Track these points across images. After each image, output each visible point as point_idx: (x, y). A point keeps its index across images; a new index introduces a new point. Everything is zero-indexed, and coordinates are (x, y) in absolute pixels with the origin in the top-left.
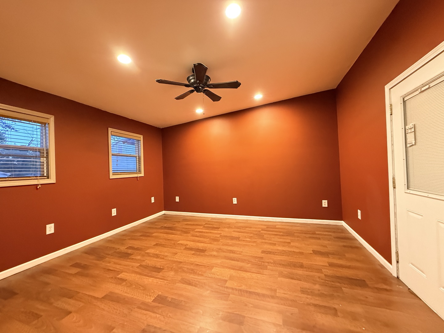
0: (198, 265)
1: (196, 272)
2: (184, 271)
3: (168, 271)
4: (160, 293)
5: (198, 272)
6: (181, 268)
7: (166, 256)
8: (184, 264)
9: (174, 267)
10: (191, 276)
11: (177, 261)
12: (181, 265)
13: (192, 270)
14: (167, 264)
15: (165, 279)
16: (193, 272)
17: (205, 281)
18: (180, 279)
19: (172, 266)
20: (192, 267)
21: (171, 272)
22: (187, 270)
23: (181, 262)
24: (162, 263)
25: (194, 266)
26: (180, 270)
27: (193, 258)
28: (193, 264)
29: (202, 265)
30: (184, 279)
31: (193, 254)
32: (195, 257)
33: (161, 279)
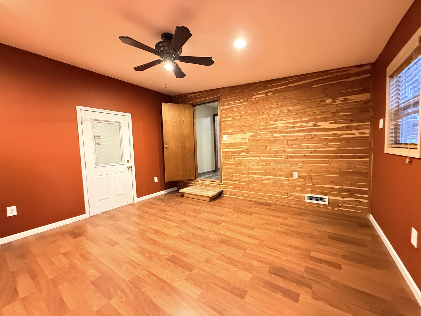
0: (188, 241)
1: (192, 235)
2: (201, 237)
3: (214, 239)
4: (218, 226)
5: (190, 235)
6: (203, 240)
7: (218, 259)
8: (200, 243)
9: (209, 242)
10: (197, 232)
11: (206, 248)
12: (202, 243)
13: (194, 237)
14: (217, 246)
15: (216, 233)
16: (194, 235)
17: (189, 228)
18: (205, 231)
19: (211, 243)
20: (193, 239)
21: (212, 238)
22: (199, 237)
23: (202, 246)
24: (222, 249)
25: (191, 240)
26: (204, 238)
27: (189, 250)
28: (192, 242)
29: (184, 240)
30: (202, 231)
31: (185, 255)
32: (186, 251)
33: (219, 234)
